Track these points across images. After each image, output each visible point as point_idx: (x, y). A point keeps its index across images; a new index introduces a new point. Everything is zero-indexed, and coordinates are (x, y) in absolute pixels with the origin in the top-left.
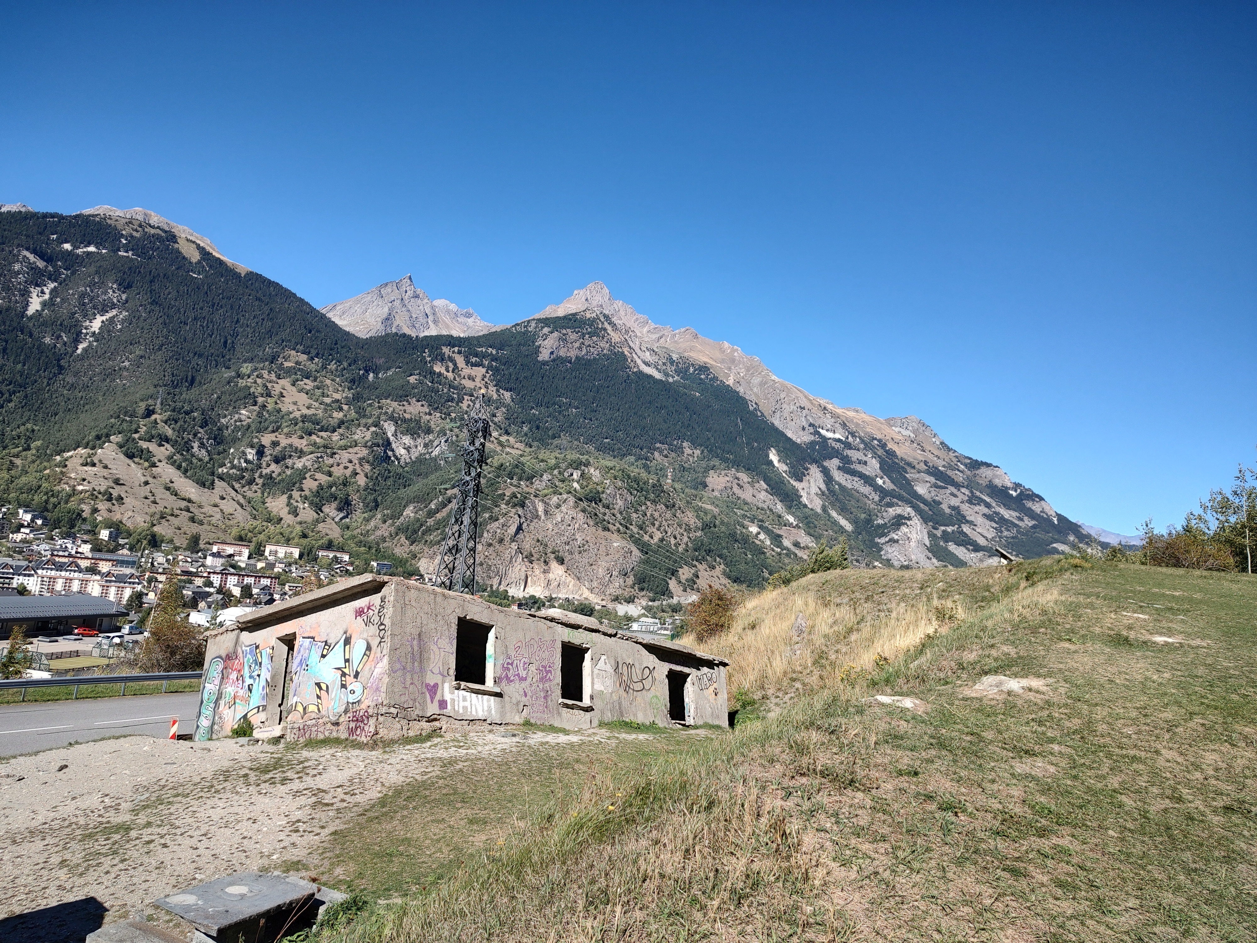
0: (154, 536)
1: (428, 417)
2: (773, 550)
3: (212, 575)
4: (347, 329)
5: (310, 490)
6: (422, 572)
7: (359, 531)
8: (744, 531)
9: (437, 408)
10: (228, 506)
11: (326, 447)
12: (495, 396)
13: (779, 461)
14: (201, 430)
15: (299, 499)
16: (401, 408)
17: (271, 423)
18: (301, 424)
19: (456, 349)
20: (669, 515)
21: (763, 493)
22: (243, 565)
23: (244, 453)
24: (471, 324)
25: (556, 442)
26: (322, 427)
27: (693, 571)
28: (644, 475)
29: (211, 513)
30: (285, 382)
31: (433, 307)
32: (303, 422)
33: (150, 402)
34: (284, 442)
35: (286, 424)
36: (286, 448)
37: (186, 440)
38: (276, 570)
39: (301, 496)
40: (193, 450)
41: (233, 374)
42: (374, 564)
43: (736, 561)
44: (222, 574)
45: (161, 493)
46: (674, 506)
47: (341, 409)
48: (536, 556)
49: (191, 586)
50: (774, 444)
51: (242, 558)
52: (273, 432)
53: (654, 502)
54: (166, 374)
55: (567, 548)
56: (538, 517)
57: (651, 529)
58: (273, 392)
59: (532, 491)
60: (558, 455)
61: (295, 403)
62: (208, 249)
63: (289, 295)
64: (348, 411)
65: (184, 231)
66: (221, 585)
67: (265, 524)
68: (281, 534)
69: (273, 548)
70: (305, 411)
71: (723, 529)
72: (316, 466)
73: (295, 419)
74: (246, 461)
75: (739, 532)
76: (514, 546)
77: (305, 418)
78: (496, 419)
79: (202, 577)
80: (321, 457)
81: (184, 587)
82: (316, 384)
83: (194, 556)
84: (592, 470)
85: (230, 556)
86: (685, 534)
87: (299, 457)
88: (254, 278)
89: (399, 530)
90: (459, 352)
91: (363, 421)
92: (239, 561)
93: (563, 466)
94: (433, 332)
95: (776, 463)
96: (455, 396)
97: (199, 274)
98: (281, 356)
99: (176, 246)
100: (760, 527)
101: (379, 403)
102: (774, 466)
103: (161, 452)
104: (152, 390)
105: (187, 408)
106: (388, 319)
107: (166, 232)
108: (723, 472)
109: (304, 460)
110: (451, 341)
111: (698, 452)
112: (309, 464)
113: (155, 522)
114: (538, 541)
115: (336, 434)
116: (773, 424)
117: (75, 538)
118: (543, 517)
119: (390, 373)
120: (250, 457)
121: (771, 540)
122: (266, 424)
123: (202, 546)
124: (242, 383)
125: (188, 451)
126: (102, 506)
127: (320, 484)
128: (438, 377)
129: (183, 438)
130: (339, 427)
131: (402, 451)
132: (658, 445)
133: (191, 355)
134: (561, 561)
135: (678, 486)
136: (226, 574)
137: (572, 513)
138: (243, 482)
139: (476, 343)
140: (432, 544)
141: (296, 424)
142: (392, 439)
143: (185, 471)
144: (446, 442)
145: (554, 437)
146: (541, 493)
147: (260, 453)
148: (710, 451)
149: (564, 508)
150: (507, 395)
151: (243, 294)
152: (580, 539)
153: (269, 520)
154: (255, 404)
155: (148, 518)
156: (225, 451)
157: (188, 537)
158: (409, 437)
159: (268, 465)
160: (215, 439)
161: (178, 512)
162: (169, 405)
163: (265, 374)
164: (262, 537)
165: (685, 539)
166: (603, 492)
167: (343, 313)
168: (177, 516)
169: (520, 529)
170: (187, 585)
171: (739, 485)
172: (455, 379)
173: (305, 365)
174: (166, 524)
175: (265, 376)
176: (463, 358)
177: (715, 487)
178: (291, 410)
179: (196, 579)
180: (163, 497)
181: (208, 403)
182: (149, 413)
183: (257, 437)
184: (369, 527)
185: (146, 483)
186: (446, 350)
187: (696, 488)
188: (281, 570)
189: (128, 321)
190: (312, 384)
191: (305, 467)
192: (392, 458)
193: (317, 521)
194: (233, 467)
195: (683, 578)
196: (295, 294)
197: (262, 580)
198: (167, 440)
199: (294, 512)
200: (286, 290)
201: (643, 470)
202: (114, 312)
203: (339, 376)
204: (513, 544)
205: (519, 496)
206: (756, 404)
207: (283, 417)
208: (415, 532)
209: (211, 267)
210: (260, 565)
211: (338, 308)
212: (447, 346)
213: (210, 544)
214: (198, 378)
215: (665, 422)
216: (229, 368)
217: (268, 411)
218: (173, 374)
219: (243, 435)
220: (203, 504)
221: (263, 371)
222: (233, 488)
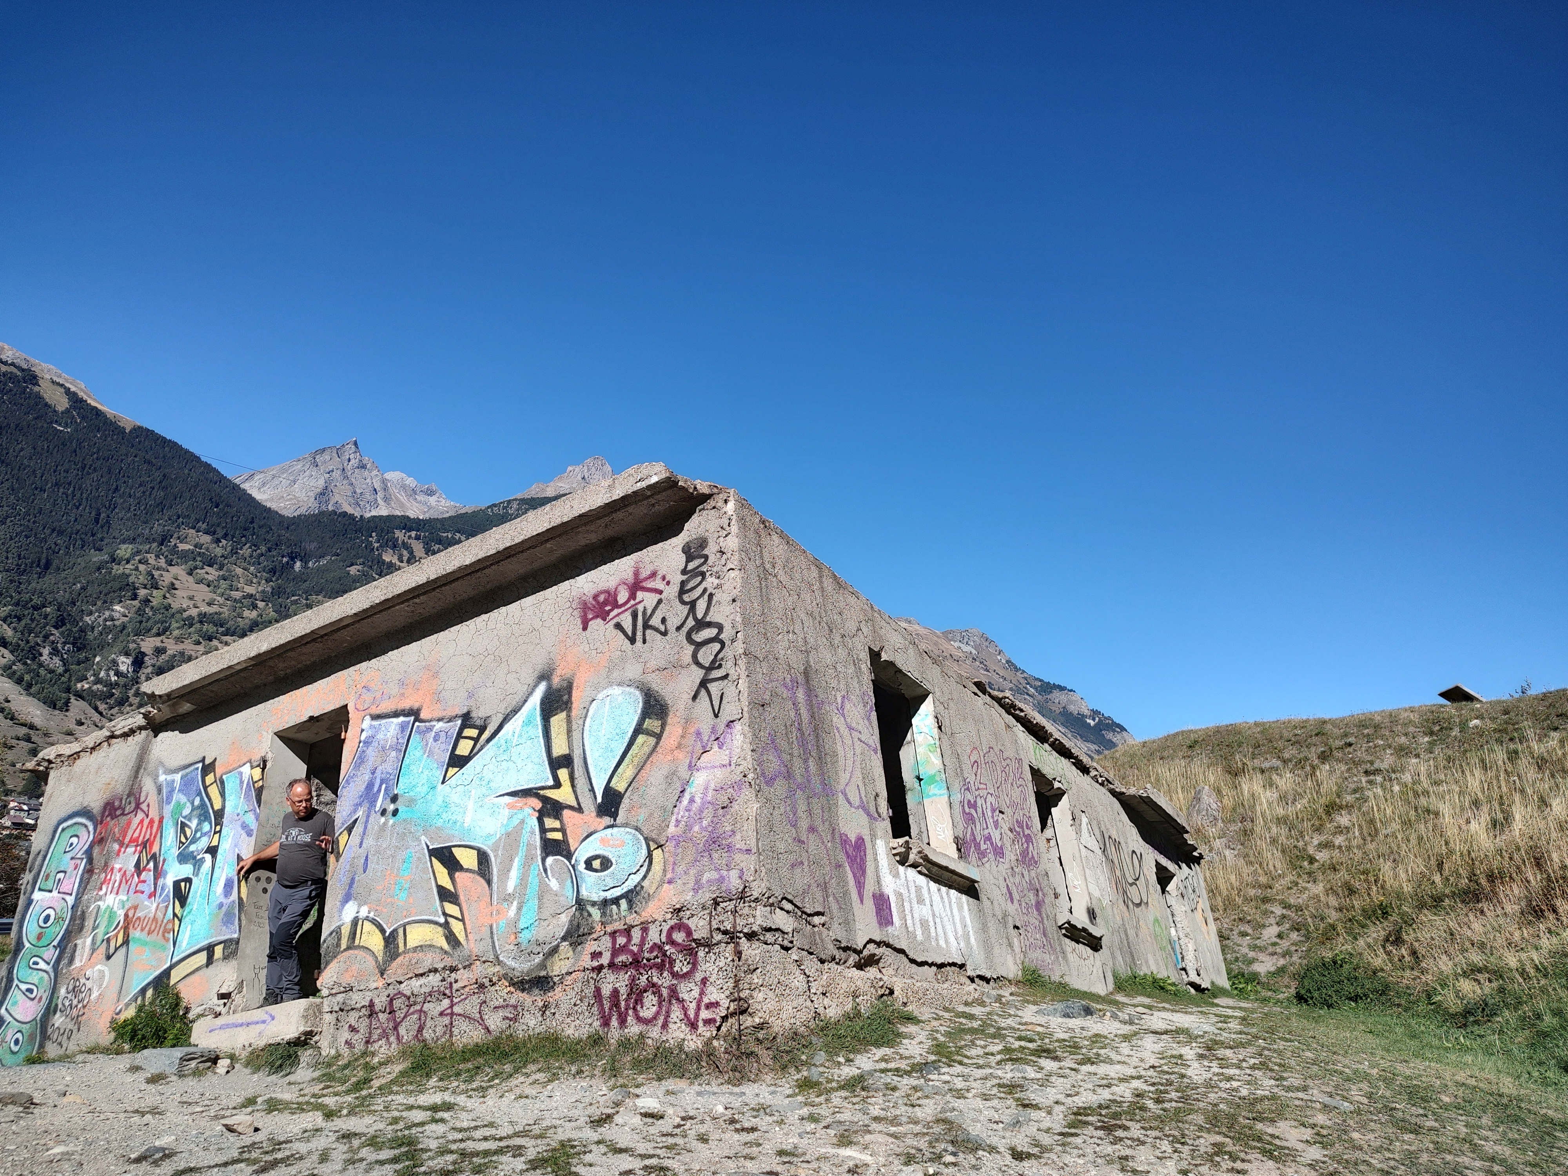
4: (268, 505)
14: (54, 631)
17: (156, 623)
18: (197, 625)
19: (413, 534)
23: (115, 663)
24: (434, 504)
26: (228, 629)
30: (178, 571)
31: (384, 482)
32: (201, 622)
34: (173, 648)
35: (177, 625)
36: (175, 656)
37: (32, 644)
40: (42, 659)
41: (106, 557)
47: (255, 607)
52: (158, 635)
54: (10, 555)
58: (160, 583)
61: (191, 598)
62: (81, 394)
63: (191, 459)
64: (264, 610)
65: (49, 371)
70: (205, 609)
73: (191, 618)
74: (118, 673)
77: (203, 618)
82: (221, 573)
88: (142, 434)
90: (417, 538)
94: (383, 511)
97: (66, 426)
98: (175, 535)
99: (36, 389)
105: (36, 600)
106: (324, 494)
107: (23, 370)
110: (407, 523)
119: (323, 562)
120: (123, 668)
122: (149, 624)
124: (118, 570)
125: (34, 659)
129: (28, 642)
133: (47, 531)
138: (112, 701)
139: (439, 526)
141: (191, 625)
143: (29, 686)
147: (138, 662)
151: (126, 455)
154: (135, 597)
156: (87, 659)
157: (26, 775)
159: (149, 679)
160: (74, 644)
161: (14, 742)
162: (11, 597)
163: (151, 558)
167: (264, 485)
173: (207, 549)
175: (152, 561)
176: (421, 545)
178: (184, 606)
179: (34, 833)
181: (67, 595)
183: (134, 641)
186: (399, 534)
190: (217, 573)
194: (98, 681)
196: (199, 458)
198: (5, 644)
200: (187, 451)
203: (254, 564)
207: (173, 615)
209: (83, 418)
211: (256, 478)
212: (401, 529)
214: (56, 562)
216: (100, 550)
217: (152, 608)
218: (19, 556)
219: (115, 639)
220: (51, 731)
221: (148, 555)
222: (96, 709)
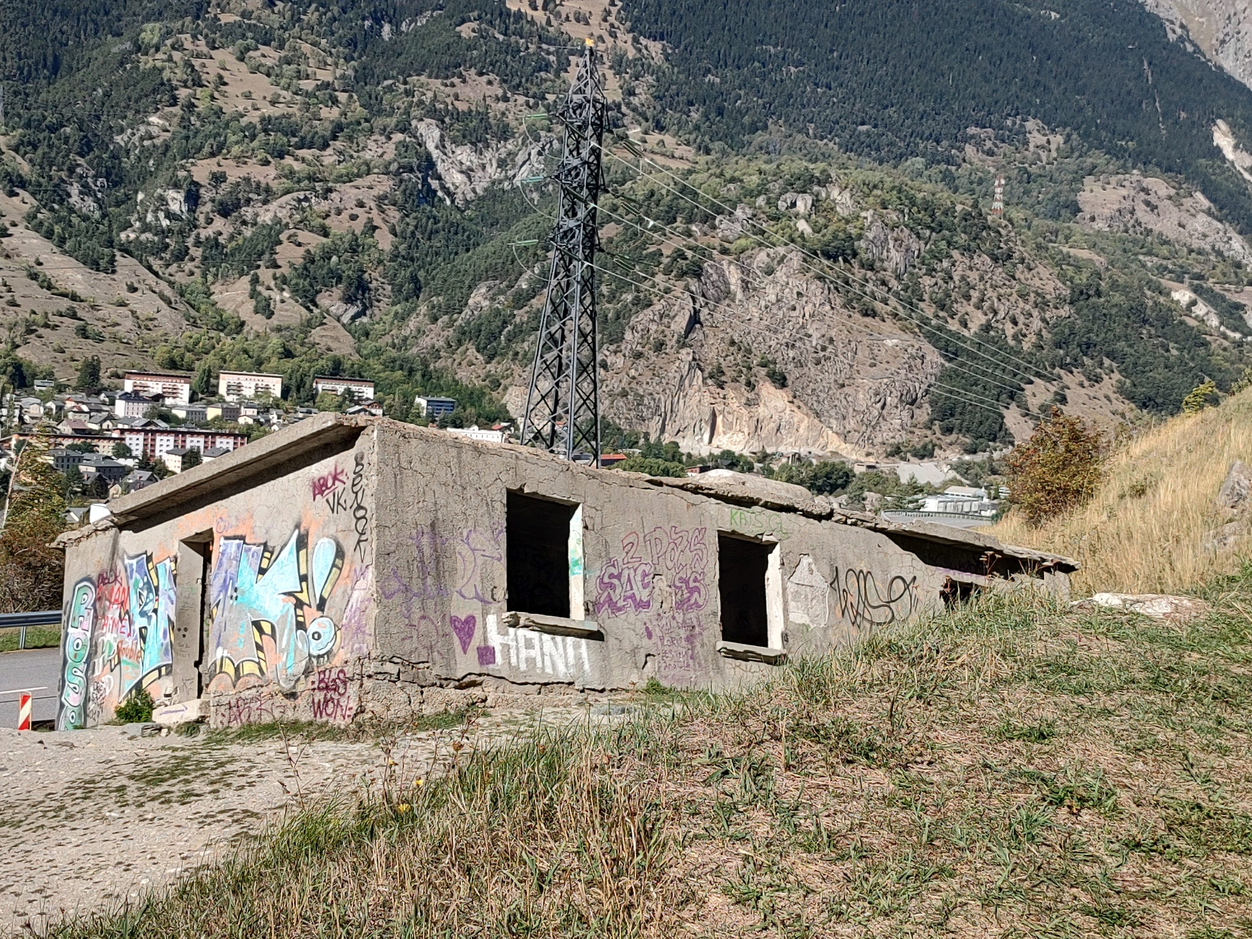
0: (18, 366)
1: (502, 106)
2: (1226, 337)
3: (127, 436)
5: (292, 265)
6: (513, 414)
7: (388, 339)
8: (1162, 299)
9: (519, 85)
10: (145, 304)
11: (312, 178)
12: (631, 53)
13: (1236, 147)
14: (81, 161)
15: (272, 284)
16: (448, 90)
17: (207, 137)
18: (262, 137)
20: (999, 275)
21: (1202, 218)
22: (181, 414)
23: (162, 199)
25: (759, 138)
26: (303, 139)
27: (1053, 389)
28: (944, 196)
29: (114, 318)
30: (226, 56)
32: (266, 131)
34: (234, 174)
35: (233, 138)
36: (238, 184)
37: (56, 181)
38: (241, 421)
39: (275, 278)
40: (72, 200)
41: (128, 45)
42: (422, 402)
43: (1145, 365)
44: (146, 432)
45: (23, 286)
46: (1010, 257)
47: (335, 101)
48: (730, 374)
49: (93, 457)
50: (1224, 112)
51: (178, 401)
52: (213, 155)
53: (966, 250)
54: (8, 55)
55: (791, 353)
56: (728, 294)
57: (962, 308)
58: (204, 77)
59: (716, 242)
60: (764, 167)
61: (248, 96)
64: (348, 105)
66: (145, 452)
67: (213, 334)
68: (246, 352)
69: (233, 379)
70: (268, 111)
71: (1117, 298)
72: (297, 217)
73: (250, 126)
74: (169, 215)
75: (1150, 303)
76: (686, 355)
77: (268, 125)
78: (635, 101)
79: (110, 439)
80: (306, 199)
81: (80, 459)
82: (283, 53)
83: (93, 400)
84: (835, 193)
85: (158, 398)
86: (1035, 313)
87: (265, 202)
89: (463, 335)
91: (379, 122)
92: (175, 406)
93: (775, 187)
95: (1229, 153)
96: (552, 58)
98: (214, 3)
100: (1196, 290)
101: (405, 83)
102: (1224, 159)
105: (51, 119)
108: (1114, 179)
109: (273, 206)
111: (1058, 140)
112: (283, 214)
113: (18, 340)
114: (733, 343)
115: (329, 151)
116: (1220, 68)
118: (739, 296)
119: (422, 21)
120: (174, 207)
121: (1220, 315)
122: (198, 141)
123: (105, 382)
124: (146, 62)
125: (61, 202)
127: (308, 251)
128: (516, 22)
129: (50, 178)
130: (335, 138)
131: (460, 178)
132: (972, 130)
133: (48, 14)
134: (780, 381)
135: (1017, 214)
136: (154, 432)
137: (798, 283)
138: (167, 255)
140: (527, 359)
141: (253, 137)
142: (435, 154)
143: (62, 242)
144: (540, 154)
145: (754, 129)
146: (732, 247)
147: (193, 198)
148: (1085, 136)
149: (780, 274)
150: (655, 48)
152: (816, 335)
153: (221, 326)
154: (174, 101)
156: (128, 198)
157: (79, 365)
158: (468, 148)
159: (209, 221)
160: (108, 176)
161: (56, 320)
162: (19, 116)
163: (186, 39)
164: (210, 359)
165: (1037, 324)
166: (860, 237)
168: (55, 327)
169: (694, 320)
170: (87, 455)
171: (1148, 203)
172: (549, 22)
173: (259, 19)
174: (38, 342)
175: (188, 45)
177: (1098, 211)
178: (241, 109)
179: (101, 443)
180: (27, 292)
181: (88, 105)
183: (183, 167)
184: (406, 332)
187: (1056, 217)
188: (250, 421)
190: (276, 55)
191: (277, 221)
192: (440, 194)
193: (309, 325)
194: (146, 228)
195: (1034, 404)
197: (218, 440)
198: (23, 184)
199: (266, 309)
201: (941, 185)
203: (325, 36)
204: (684, 351)
205: (689, 254)
206: (1182, 26)
207: (227, 125)
208: (494, 336)
210: (212, 412)
213: (118, 377)
214: (66, 59)
215: (987, 81)
216: (120, 35)
217: (199, 114)
218: (19, 54)
219: (158, 165)
220: (99, 302)
221: (182, 36)
222: (150, 268)
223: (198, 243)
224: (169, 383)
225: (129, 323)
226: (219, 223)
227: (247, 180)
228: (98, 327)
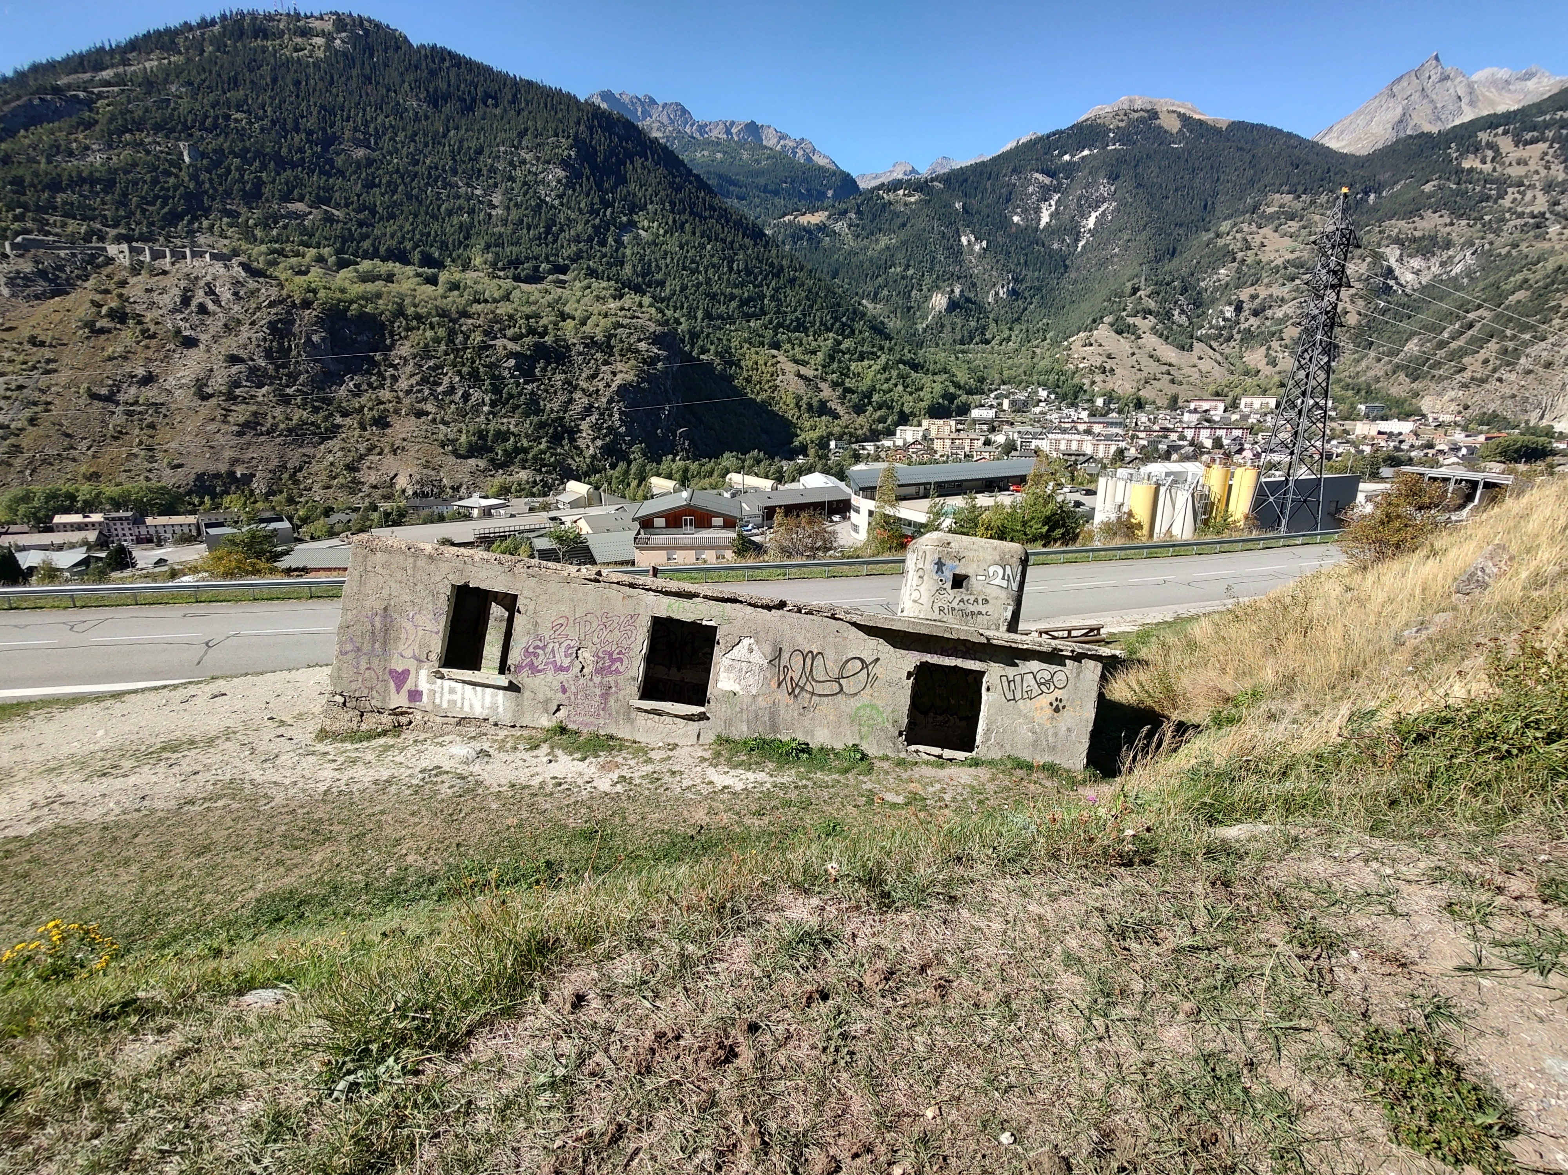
0: (1139, 399)
1: (1448, 229)
3: (1186, 430)
5: (1292, 338)
7: (1347, 373)
9: (1464, 214)
10: (1206, 365)
14: (1181, 298)
15: (1279, 349)
16: (1410, 225)
17: (1250, 276)
18: (1282, 272)
19: (1500, 130)
22: (1217, 419)
23: (1222, 312)
26: (1307, 269)
29: (1190, 373)
30: (1267, 231)
31: (1470, 84)
32: (1286, 268)
33: (1136, 280)
34: (1263, 293)
35: (1266, 274)
36: (1265, 298)
37: (1167, 309)
38: (1250, 421)
39: (1281, 346)
40: (1174, 318)
41: (1212, 235)
42: (1362, 407)
44: (1197, 428)
45: (1146, 362)
49: (1167, 441)
51: (1217, 412)
52: (1252, 285)
58: (1253, 244)
61: (1277, 250)
62: (1189, 113)
63: (1273, 134)
65: (1165, 103)
66: (1194, 438)
67: (1242, 377)
68: (1258, 385)
69: (1249, 400)
70: (1288, 256)
73: (1277, 266)
74: (1225, 319)
77: (1287, 264)
79: (1177, 432)
80: (1305, 302)
81: (1160, 442)
82: (1302, 223)
83: (1173, 413)
85: (1206, 411)
87: (1280, 306)
88: (1236, 128)
89: (1397, 368)
90: (1506, 133)
91: (1358, 252)
92: (1215, 415)
94: (1466, 117)
96: (1493, 192)
97: (1180, 142)
98: (1264, 203)
99: (1157, 122)
101: (1380, 226)
103: (1144, 324)
104: (1138, 269)
105: (1168, 279)
106: (1401, 121)
107: (1148, 111)
109: (1285, 308)
110: (1492, 122)
112: (1290, 311)
113: (1140, 387)
117: (1077, 407)
119: (1397, 187)
120: (1228, 315)
122: (1245, 279)
123: (1180, 404)
124: (1220, 242)
125: (1169, 319)
126: (1098, 378)
128: (1468, 174)
129: (1165, 308)
131: (1410, 277)
133: (1173, 227)
136: (1200, 428)
138: (1221, 340)
139: (1535, 111)
140: (1442, 379)
141: (1277, 272)
142: (1395, 265)
143: (1167, 338)
144: (1473, 253)
147: (1239, 309)
151: (1224, 149)
153: (1247, 373)
154: (1234, 260)
155: (1135, 385)
156: (1204, 313)
157: (1169, 397)
158: (1419, 258)
159: (1247, 320)
160: (1194, 303)
161: (1160, 376)
162: (1153, 280)
164: (1238, 390)
167: (1341, 134)
168: (1159, 380)
170: (1164, 440)
172: (1494, 170)
173: (1290, 206)
174: (1150, 387)
175: (1246, 229)
176: (1510, 139)
178: (1272, 258)
179: (1172, 434)
180: (1147, 364)
181: (1188, 270)
182: (1135, 290)
183: (1235, 293)
184: (1359, 369)
185: (1133, 354)
188: (1255, 421)
189: (1117, 210)
190: (1298, 225)
191: (1286, 315)
192: (1395, 287)
194: (1212, 327)
196: (1283, 132)
197: (1234, 431)
198: (1150, 313)
199: (1273, 363)
200: (1272, 128)
202: (1105, 205)
203: (1330, 209)
207: (1263, 268)
208: (1419, 367)
209: (1191, 132)
210: (1235, 417)
211: (1334, 130)
212: (1485, 129)
213: (1187, 402)
214: (1179, 248)
216: (1209, 230)
217: (1247, 265)
219: (1221, 295)
220: (1183, 366)
221: (1243, 225)
222: (1211, 347)
223: (1239, 332)
224: (1213, 404)
225: (1197, 375)
226: (1252, 320)
227: (1271, 296)
228: (1180, 378)
